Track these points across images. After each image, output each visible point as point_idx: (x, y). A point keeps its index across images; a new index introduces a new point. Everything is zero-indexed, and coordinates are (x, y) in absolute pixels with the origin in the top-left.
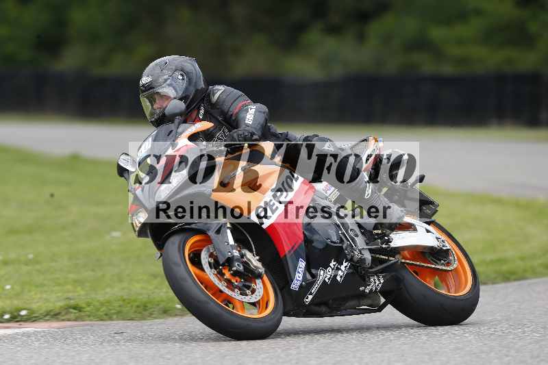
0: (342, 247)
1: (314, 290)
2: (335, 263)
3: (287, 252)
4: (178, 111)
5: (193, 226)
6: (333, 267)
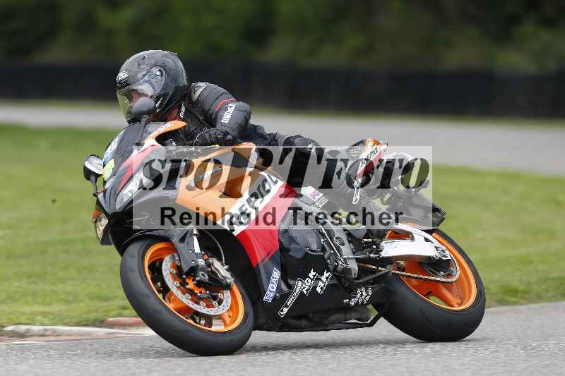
0: (323, 256)
1: (290, 302)
2: (314, 274)
4: (145, 109)
5: (154, 233)
6: (312, 277)
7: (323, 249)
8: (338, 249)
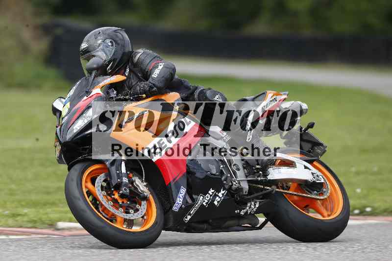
1: (192, 212)
2: (213, 191)
3: (171, 180)
6: (211, 194)
8: (235, 173)
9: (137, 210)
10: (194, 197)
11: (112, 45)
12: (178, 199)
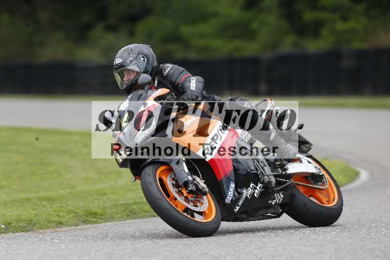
0: (257, 173)
1: (240, 203)
2: (253, 185)
3: (222, 177)
4: (146, 81)
6: (252, 187)
7: (257, 170)
8: (263, 169)
9: (202, 204)
10: (239, 190)
11: (144, 61)
12: (229, 193)
